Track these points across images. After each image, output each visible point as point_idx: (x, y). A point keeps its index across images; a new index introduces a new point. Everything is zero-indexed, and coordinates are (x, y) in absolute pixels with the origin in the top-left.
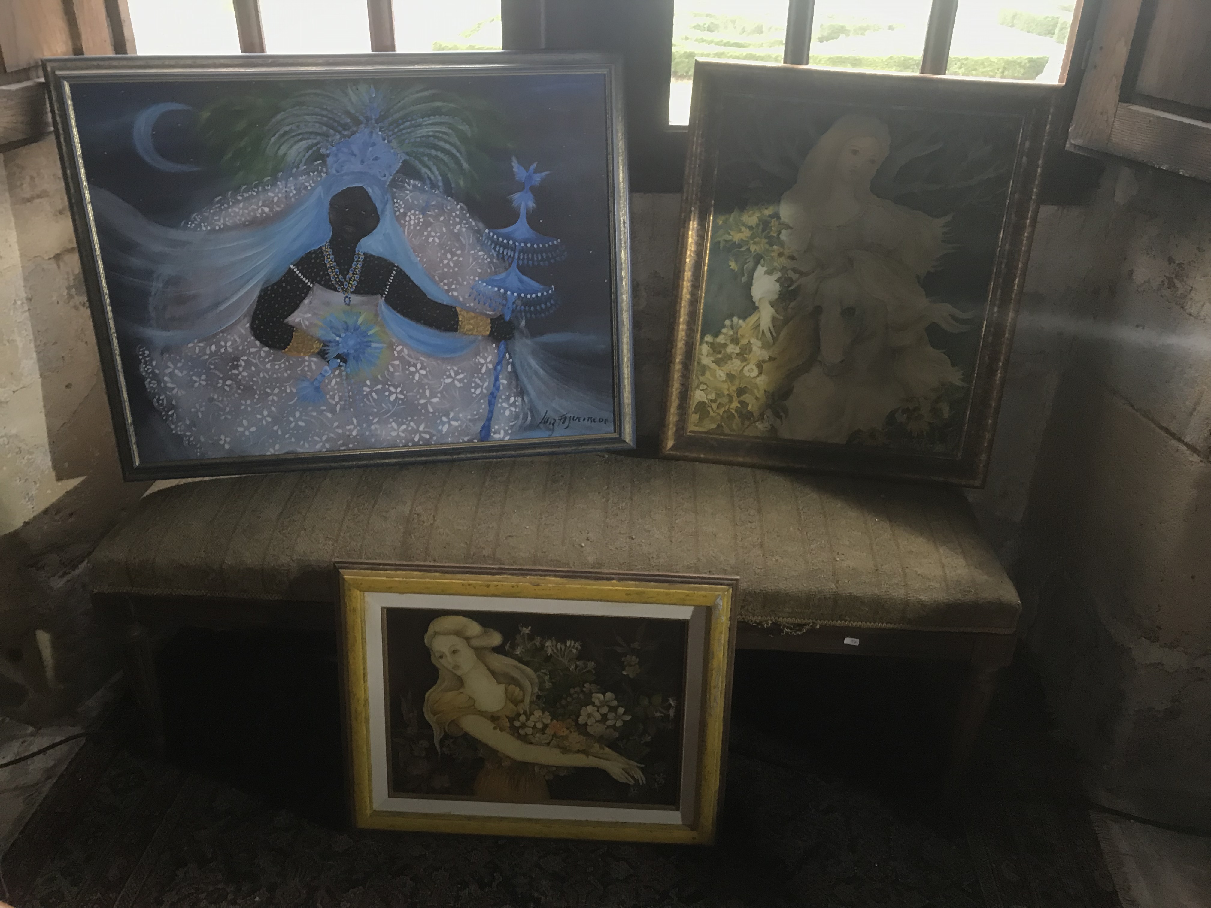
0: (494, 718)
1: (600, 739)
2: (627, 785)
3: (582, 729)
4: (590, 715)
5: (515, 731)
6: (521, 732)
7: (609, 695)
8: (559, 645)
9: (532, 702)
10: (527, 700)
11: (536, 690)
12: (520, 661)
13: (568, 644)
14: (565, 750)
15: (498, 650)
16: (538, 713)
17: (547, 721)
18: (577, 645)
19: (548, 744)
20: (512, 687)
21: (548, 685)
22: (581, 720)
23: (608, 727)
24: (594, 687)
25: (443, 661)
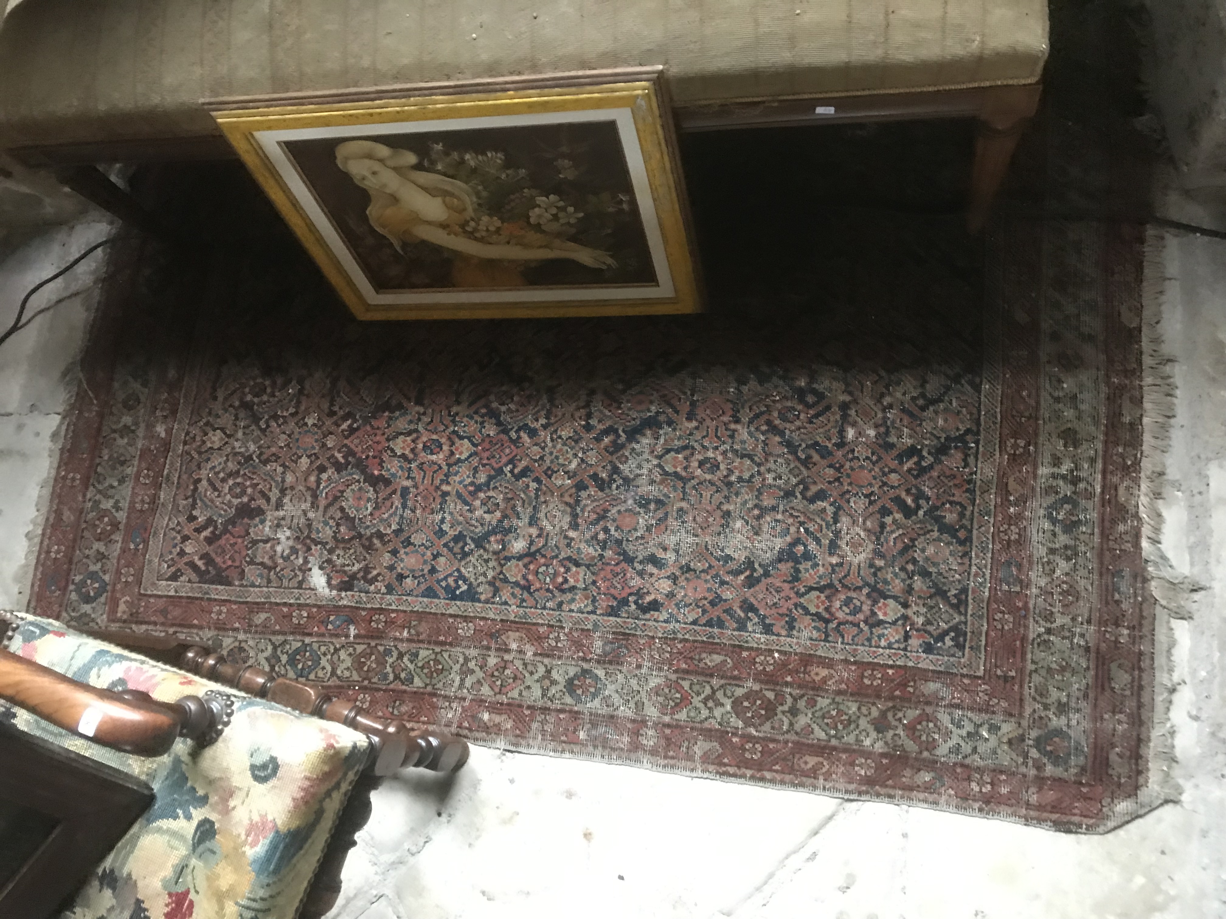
0: (444, 226)
1: (558, 235)
2: (602, 270)
3: (538, 228)
4: (540, 216)
5: (471, 235)
6: (477, 235)
7: (552, 197)
8: (480, 157)
9: (475, 210)
10: (470, 209)
11: (475, 199)
12: (445, 174)
13: (489, 155)
14: (526, 246)
15: (418, 167)
16: (485, 219)
17: (498, 223)
18: (499, 155)
19: (508, 243)
20: (448, 199)
21: (484, 194)
22: (532, 220)
23: (562, 225)
24: (534, 192)
25: (366, 182)
